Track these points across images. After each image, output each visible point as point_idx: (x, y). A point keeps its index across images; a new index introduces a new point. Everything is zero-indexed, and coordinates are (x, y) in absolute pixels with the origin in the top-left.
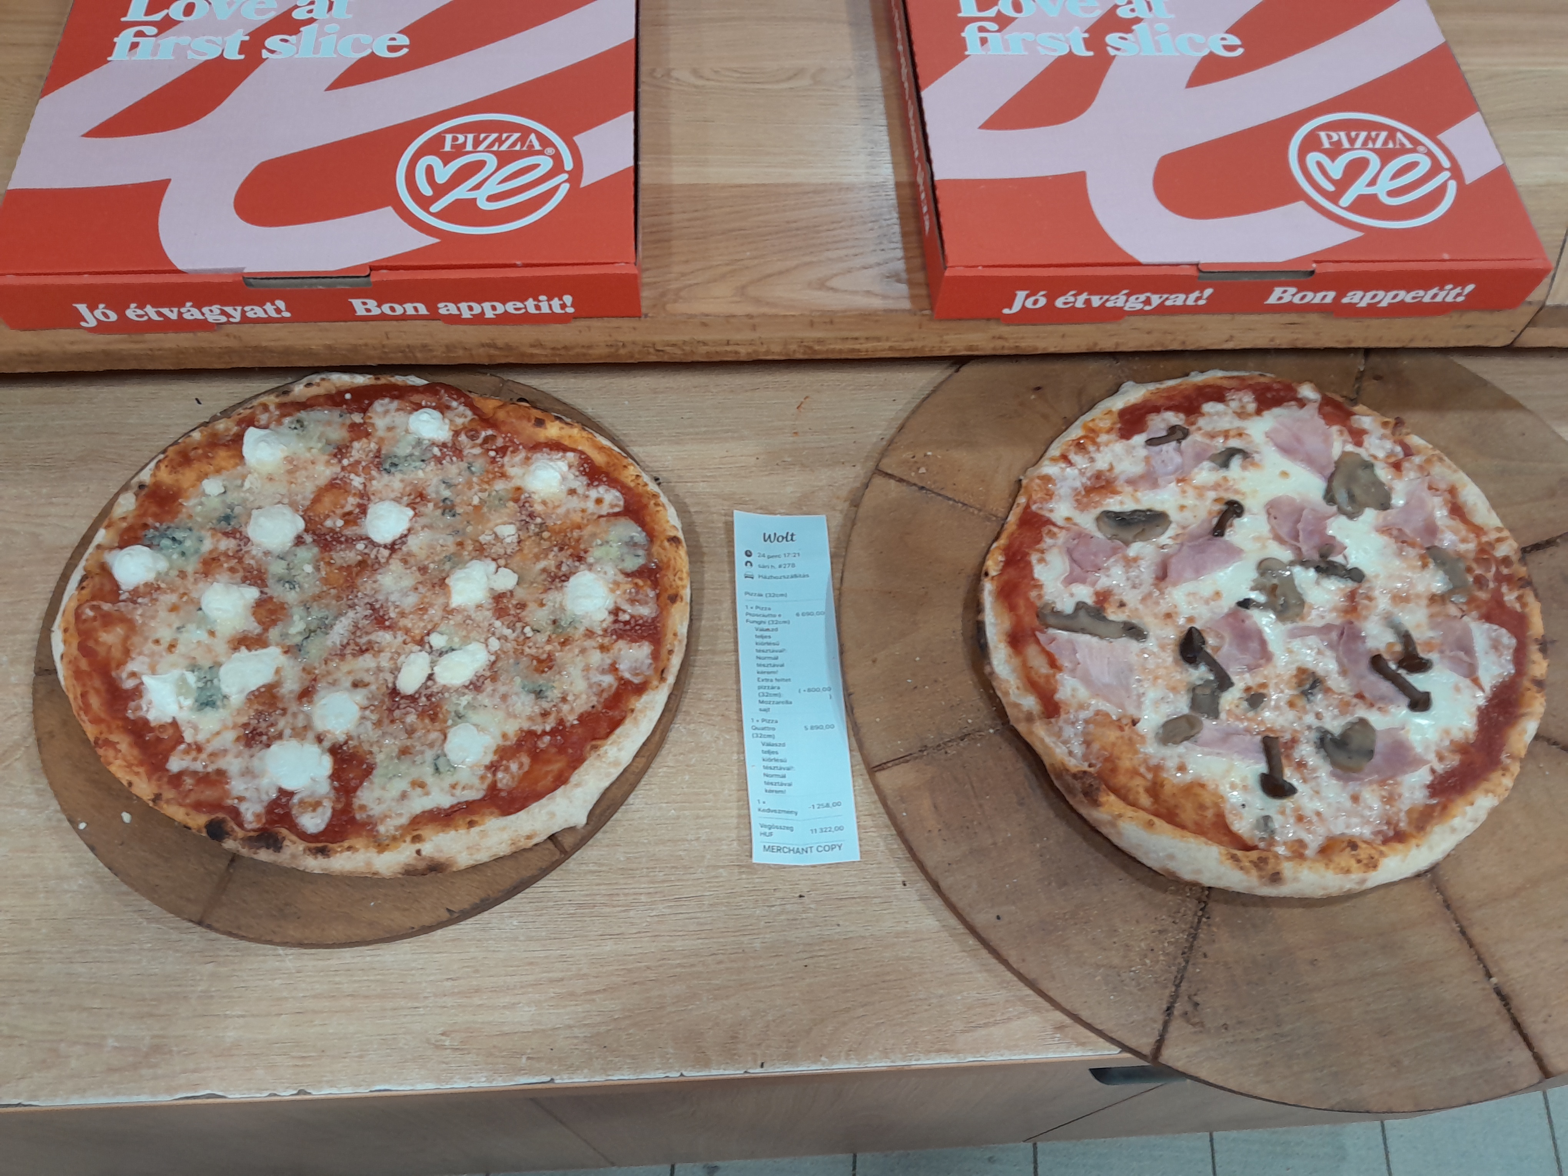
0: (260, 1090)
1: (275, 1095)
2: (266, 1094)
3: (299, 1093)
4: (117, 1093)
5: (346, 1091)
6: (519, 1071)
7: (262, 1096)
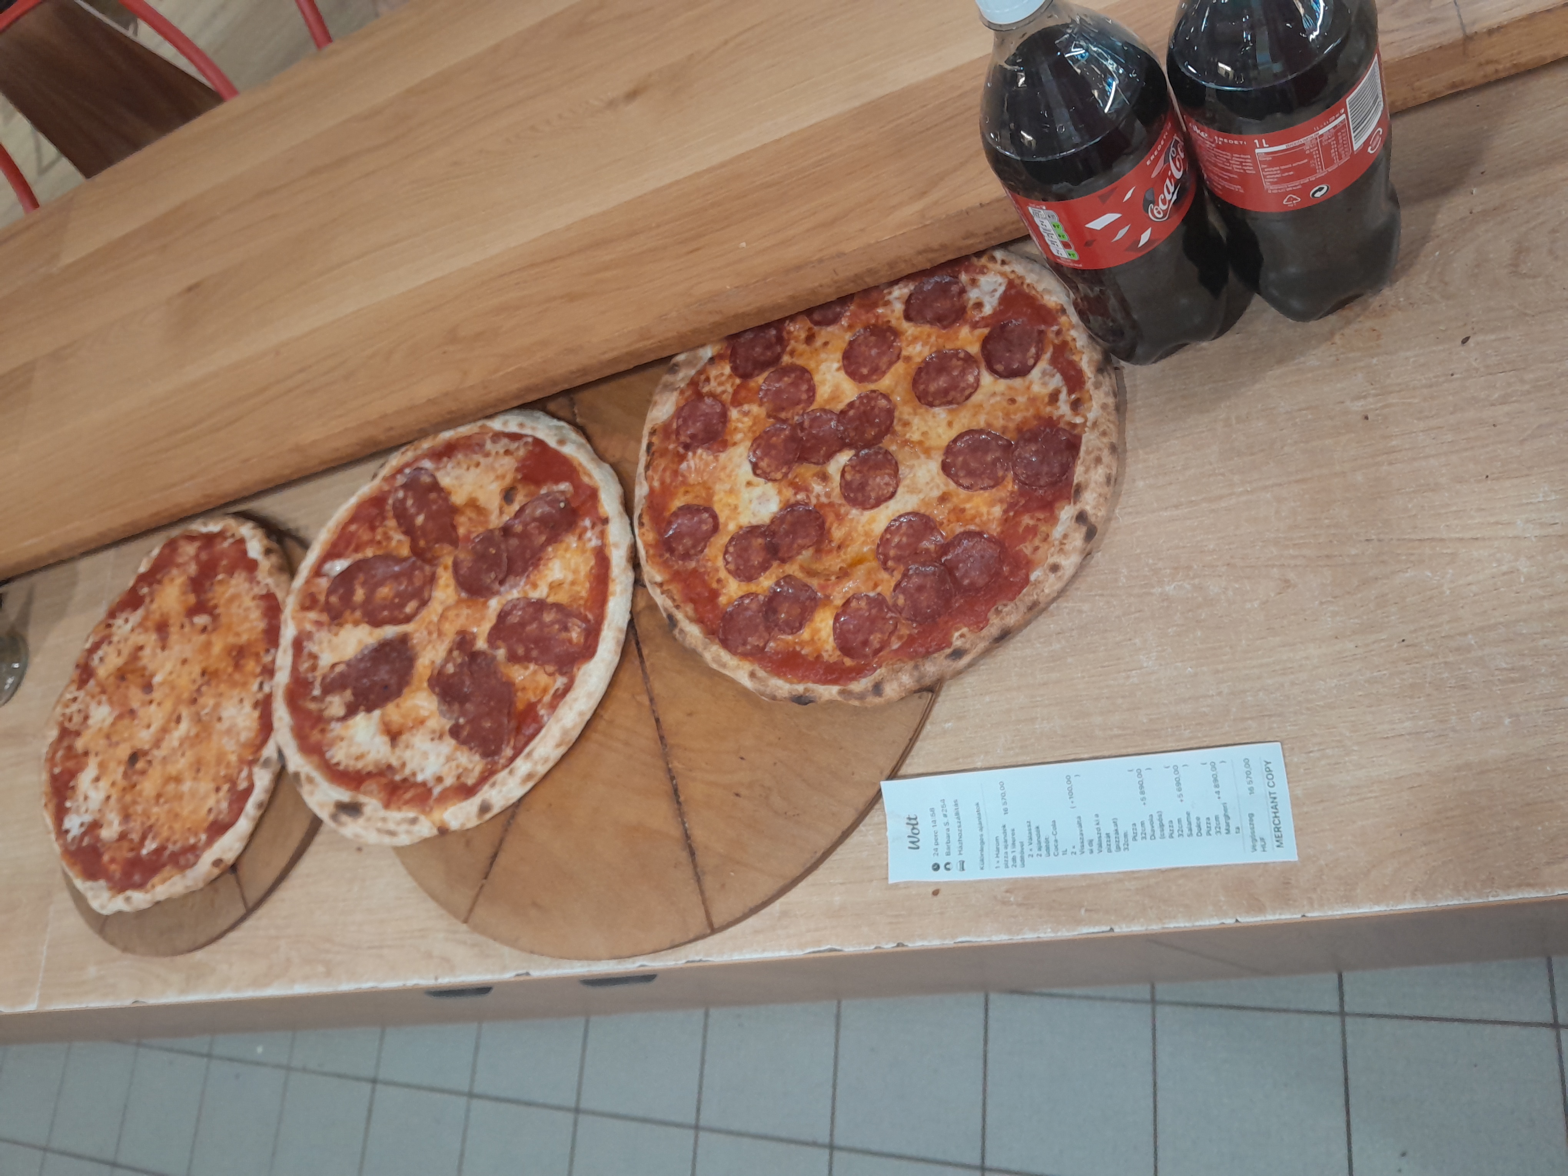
0: (867, 944)
1: (880, 948)
2: (872, 947)
3: (898, 945)
4: (764, 950)
5: (935, 943)
6: (1079, 922)
7: (870, 948)
